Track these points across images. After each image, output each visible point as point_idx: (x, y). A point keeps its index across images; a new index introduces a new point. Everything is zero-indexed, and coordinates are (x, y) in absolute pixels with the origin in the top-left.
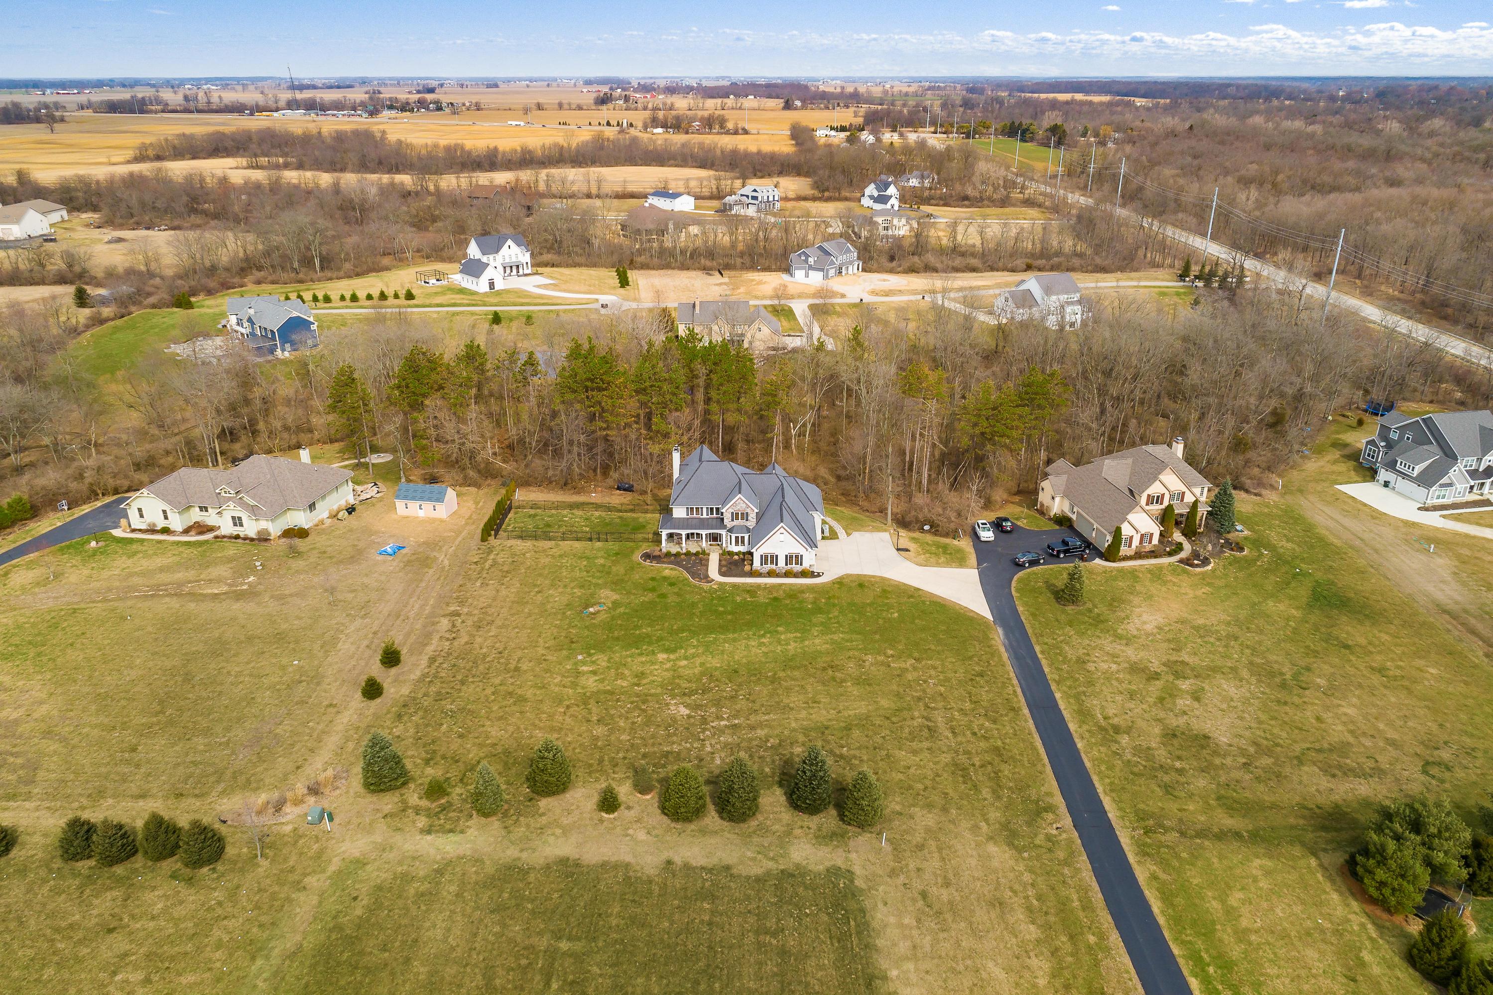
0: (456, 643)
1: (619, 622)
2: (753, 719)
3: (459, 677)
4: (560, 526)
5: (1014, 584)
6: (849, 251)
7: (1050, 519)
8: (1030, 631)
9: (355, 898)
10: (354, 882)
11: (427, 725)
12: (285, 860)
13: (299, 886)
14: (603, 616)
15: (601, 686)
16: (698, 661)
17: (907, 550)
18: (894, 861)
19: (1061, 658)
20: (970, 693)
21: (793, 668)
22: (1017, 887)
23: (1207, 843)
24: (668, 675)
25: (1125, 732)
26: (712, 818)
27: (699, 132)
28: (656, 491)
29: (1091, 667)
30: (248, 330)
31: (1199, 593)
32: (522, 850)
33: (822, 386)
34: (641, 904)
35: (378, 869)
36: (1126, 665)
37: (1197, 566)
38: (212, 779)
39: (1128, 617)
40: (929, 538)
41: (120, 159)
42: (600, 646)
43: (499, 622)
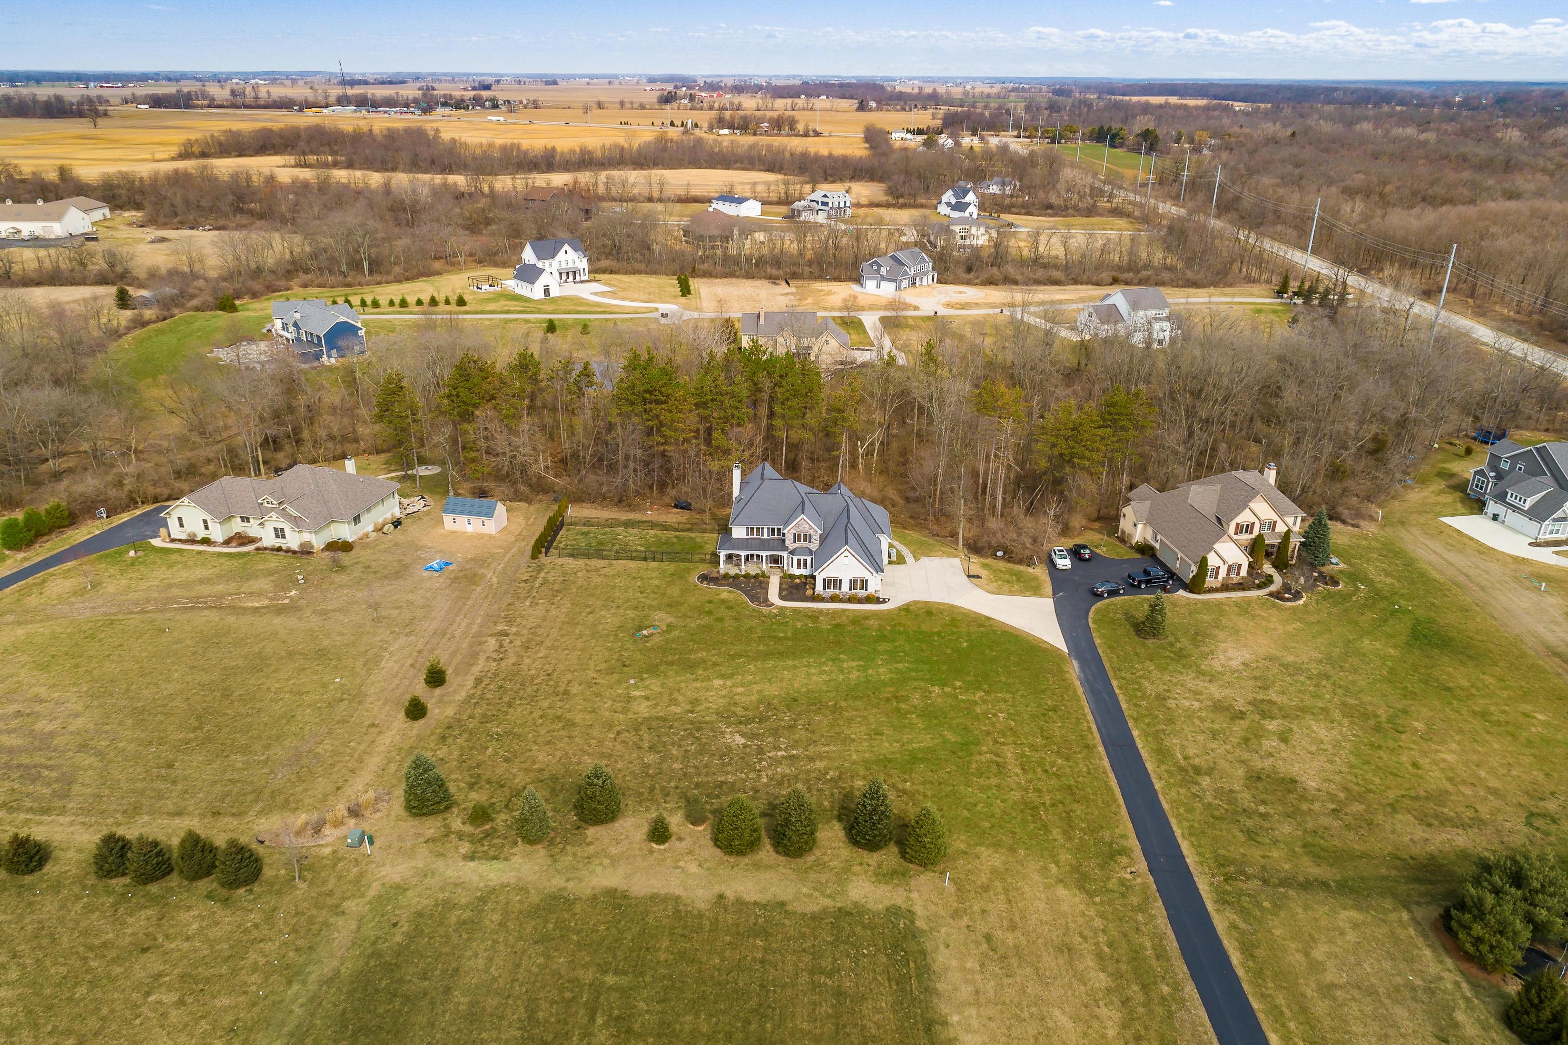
0: (503, 664)
1: (674, 646)
2: (812, 749)
3: (506, 700)
4: (613, 545)
5: (1091, 615)
6: (925, 261)
7: (1132, 547)
8: (1107, 665)
9: (395, 925)
10: (394, 908)
11: (471, 749)
12: (324, 882)
13: (338, 911)
14: (657, 639)
15: (653, 713)
16: (756, 688)
17: (978, 577)
18: (957, 902)
19: (1139, 694)
20: (1041, 728)
21: (856, 698)
22: (1087, 933)
23: (1291, 892)
24: (723, 702)
25: (1206, 774)
26: (767, 853)
27: (767, 134)
28: (714, 510)
29: (1171, 704)
30: (294, 335)
31: (1290, 628)
32: (568, 880)
33: (892, 402)
34: (691, 939)
35: (419, 896)
36: (1210, 703)
37: (1288, 600)
38: (250, 798)
39: (1212, 652)
40: (1002, 565)
41: (165, 156)
42: (653, 670)
43: (548, 643)
